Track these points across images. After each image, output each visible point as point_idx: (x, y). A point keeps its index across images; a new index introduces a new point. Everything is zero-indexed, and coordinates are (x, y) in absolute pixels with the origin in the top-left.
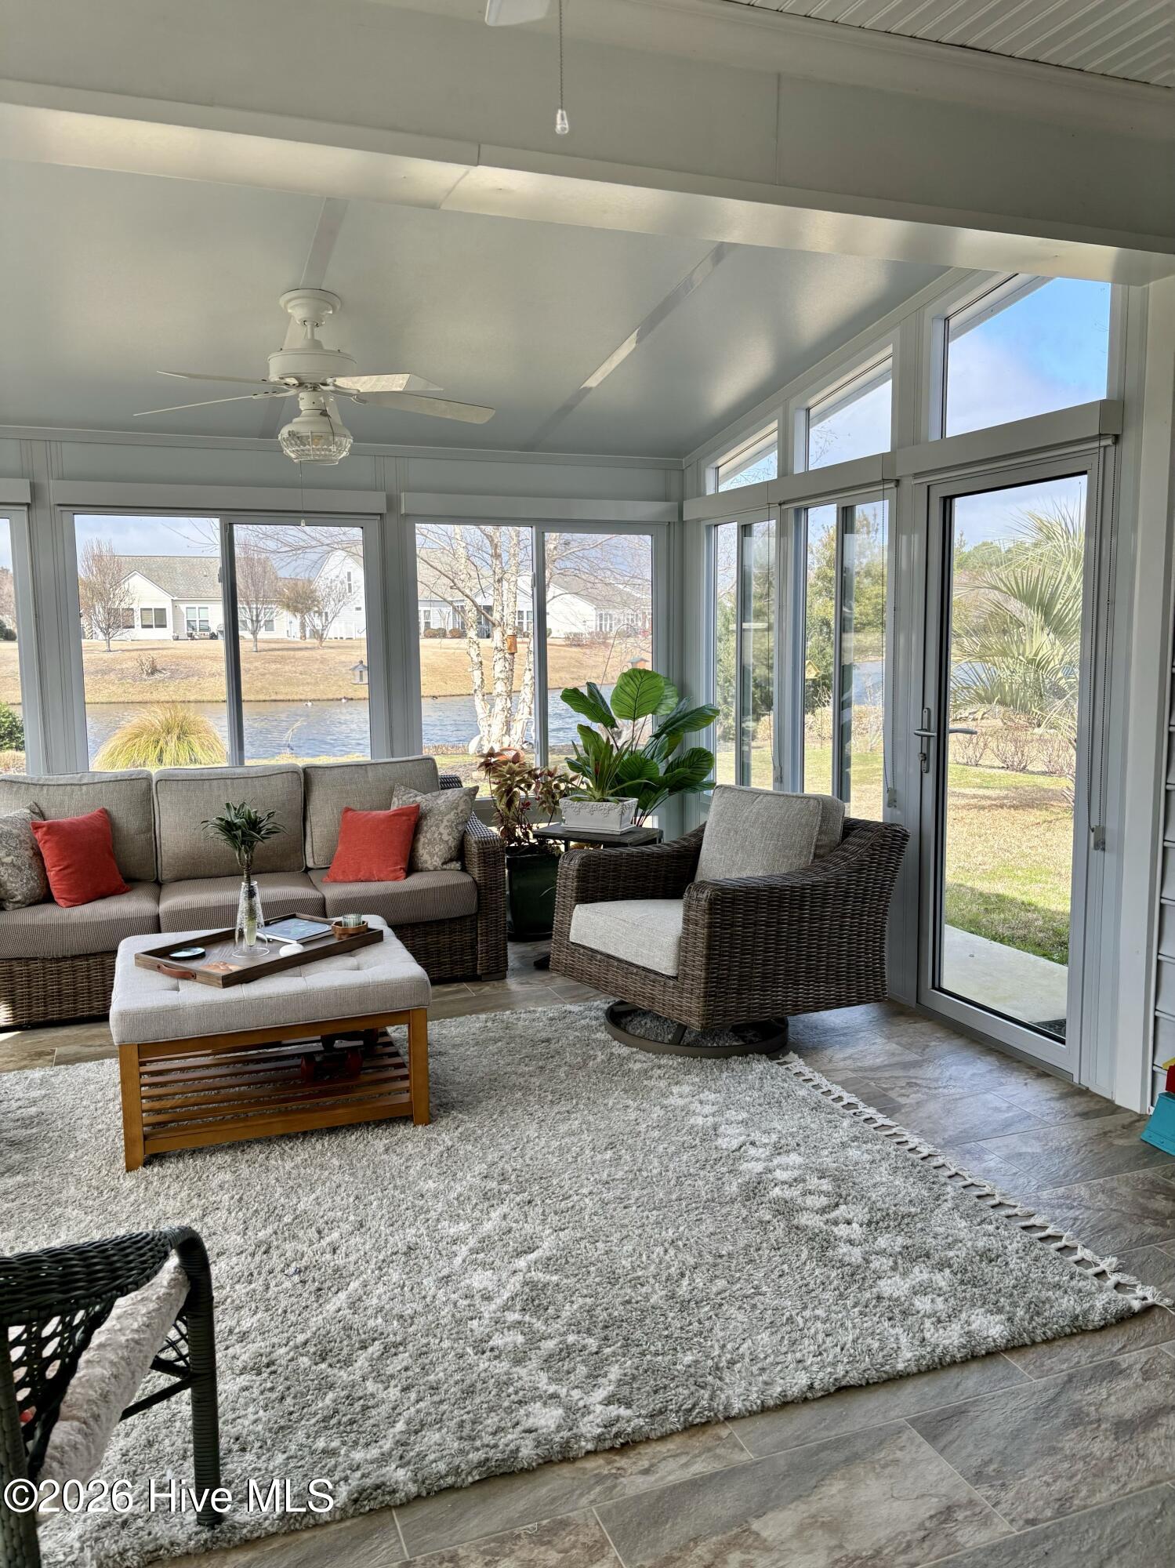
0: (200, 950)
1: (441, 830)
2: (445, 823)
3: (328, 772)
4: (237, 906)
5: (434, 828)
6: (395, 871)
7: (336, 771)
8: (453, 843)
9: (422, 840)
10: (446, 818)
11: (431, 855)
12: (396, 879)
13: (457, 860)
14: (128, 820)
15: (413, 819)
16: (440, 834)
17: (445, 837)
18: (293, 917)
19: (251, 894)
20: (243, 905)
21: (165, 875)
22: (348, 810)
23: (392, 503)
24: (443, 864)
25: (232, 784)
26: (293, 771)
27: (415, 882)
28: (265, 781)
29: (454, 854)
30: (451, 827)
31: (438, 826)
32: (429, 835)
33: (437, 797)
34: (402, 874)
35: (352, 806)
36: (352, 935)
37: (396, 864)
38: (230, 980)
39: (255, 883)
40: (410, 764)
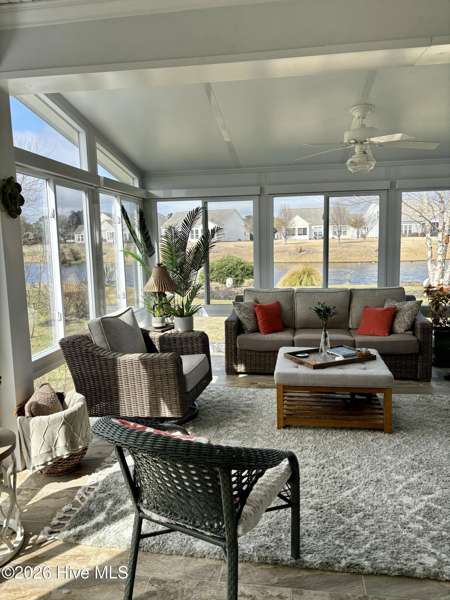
0: (307, 355)
1: (405, 317)
2: (407, 315)
3: (359, 292)
4: (320, 340)
5: (401, 317)
6: (384, 332)
7: (362, 292)
8: (409, 323)
9: (397, 321)
10: (407, 313)
11: (400, 327)
12: (384, 336)
13: (411, 331)
14: (285, 305)
15: (393, 312)
16: (404, 319)
17: (407, 321)
18: (342, 346)
19: (326, 336)
20: (323, 340)
21: (297, 326)
22: (366, 307)
23: (393, 185)
24: (405, 331)
25: (323, 295)
26: (346, 291)
27: (392, 338)
28: (335, 294)
29: (410, 328)
30: (409, 316)
31: (403, 316)
32: (399, 319)
33: (404, 304)
34: (387, 334)
35: (369, 306)
36: (364, 356)
37: (385, 330)
38: (316, 367)
39: (327, 332)
40: (393, 290)
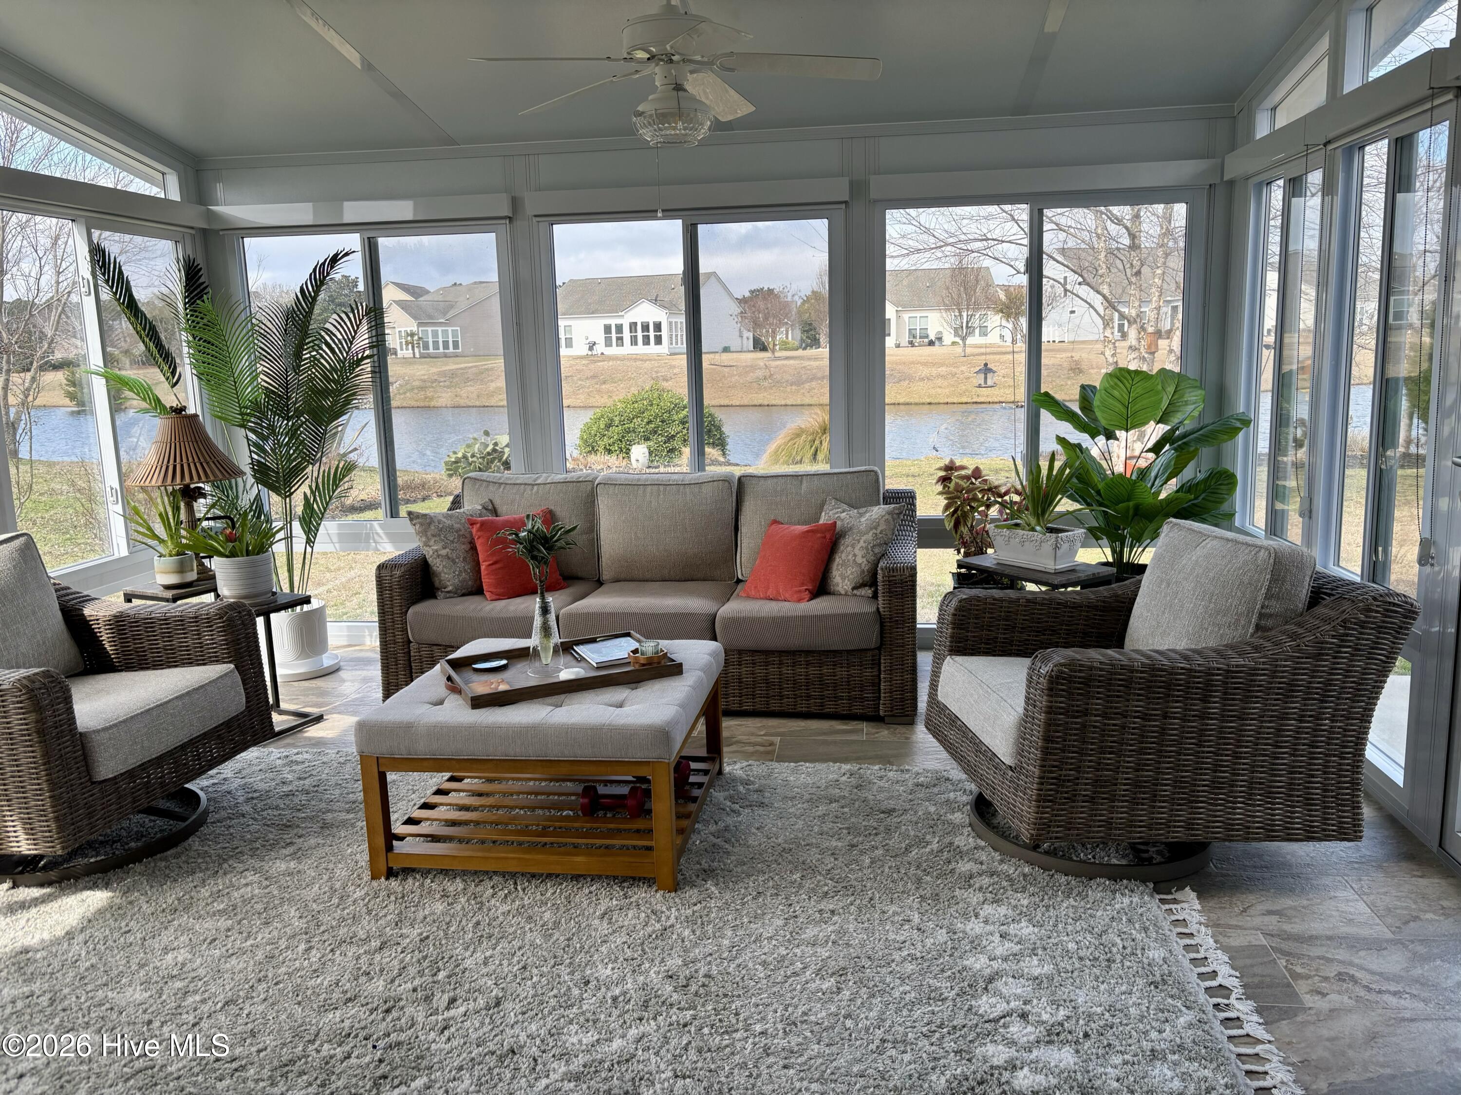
0: (504, 662)
1: (857, 551)
2: (862, 543)
3: (762, 481)
5: (849, 549)
6: (800, 591)
7: (769, 481)
8: (866, 567)
9: (838, 560)
10: (864, 538)
11: (843, 578)
12: (800, 600)
13: (870, 586)
15: (828, 536)
16: (855, 555)
17: (859, 560)
18: (628, 635)
19: (545, 610)
20: (538, 621)
21: (606, 575)
22: (775, 522)
24: (853, 589)
26: (726, 480)
27: (820, 606)
28: (696, 489)
29: (867, 579)
30: (867, 548)
31: (853, 546)
32: (843, 556)
33: (861, 515)
34: (807, 595)
35: (779, 519)
37: (803, 584)
38: (478, 702)
40: (849, 476)
